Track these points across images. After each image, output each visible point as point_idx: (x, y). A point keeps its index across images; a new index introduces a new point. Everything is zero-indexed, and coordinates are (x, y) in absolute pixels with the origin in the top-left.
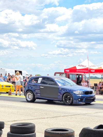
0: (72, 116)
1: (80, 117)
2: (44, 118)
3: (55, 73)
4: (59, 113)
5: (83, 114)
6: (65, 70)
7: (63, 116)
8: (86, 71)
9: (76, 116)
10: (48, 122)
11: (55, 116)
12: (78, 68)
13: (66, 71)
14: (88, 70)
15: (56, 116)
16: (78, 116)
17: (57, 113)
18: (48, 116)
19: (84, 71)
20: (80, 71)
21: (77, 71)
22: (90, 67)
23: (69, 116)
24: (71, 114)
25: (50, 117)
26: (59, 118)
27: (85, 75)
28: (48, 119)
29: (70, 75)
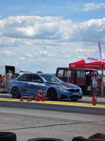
0: (72, 125)
1: (82, 126)
2: (35, 127)
3: (58, 68)
4: (55, 121)
5: (86, 122)
6: (70, 64)
7: (61, 125)
8: (98, 66)
9: (77, 124)
10: (39, 132)
11: (49, 125)
12: (87, 62)
13: (71, 65)
14: (100, 65)
15: (51, 125)
16: (80, 124)
17: (53, 121)
18: (41, 125)
19: (95, 66)
20: (90, 66)
21: (86, 66)
22: (102, 61)
23: (68, 125)
24: (71, 122)
25: (43, 126)
26: (54, 127)
27: (97, 72)
28: (40, 128)
29: (78, 72)
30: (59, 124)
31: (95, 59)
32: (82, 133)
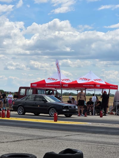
0: (38, 140)
1: (47, 141)
2: (3, 142)
3: (20, 87)
4: (21, 137)
5: (52, 137)
6: (31, 84)
7: (27, 140)
8: (57, 86)
9: (42, 139)
10: (8, 147)
11: (16, 140)
12: (47, 82)
13: (33, 85)
14: (60, 84)
15: (18, 140)
16: (45, 139)
17: (20, 136)
18: (9, 140)
19: (55, 85)
20: (50, 85)
21: (46, 85)
22: (62, 81)
23: (34, 140)
24: (36, 137)
25: (11, 141)
26: (21, 142)
27: (56, 91)
28: (8, 143)
29: (39, 91)
30: (25, 139)
31: (54, 80)
32: (47, 147)
